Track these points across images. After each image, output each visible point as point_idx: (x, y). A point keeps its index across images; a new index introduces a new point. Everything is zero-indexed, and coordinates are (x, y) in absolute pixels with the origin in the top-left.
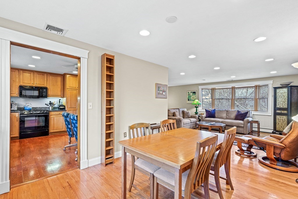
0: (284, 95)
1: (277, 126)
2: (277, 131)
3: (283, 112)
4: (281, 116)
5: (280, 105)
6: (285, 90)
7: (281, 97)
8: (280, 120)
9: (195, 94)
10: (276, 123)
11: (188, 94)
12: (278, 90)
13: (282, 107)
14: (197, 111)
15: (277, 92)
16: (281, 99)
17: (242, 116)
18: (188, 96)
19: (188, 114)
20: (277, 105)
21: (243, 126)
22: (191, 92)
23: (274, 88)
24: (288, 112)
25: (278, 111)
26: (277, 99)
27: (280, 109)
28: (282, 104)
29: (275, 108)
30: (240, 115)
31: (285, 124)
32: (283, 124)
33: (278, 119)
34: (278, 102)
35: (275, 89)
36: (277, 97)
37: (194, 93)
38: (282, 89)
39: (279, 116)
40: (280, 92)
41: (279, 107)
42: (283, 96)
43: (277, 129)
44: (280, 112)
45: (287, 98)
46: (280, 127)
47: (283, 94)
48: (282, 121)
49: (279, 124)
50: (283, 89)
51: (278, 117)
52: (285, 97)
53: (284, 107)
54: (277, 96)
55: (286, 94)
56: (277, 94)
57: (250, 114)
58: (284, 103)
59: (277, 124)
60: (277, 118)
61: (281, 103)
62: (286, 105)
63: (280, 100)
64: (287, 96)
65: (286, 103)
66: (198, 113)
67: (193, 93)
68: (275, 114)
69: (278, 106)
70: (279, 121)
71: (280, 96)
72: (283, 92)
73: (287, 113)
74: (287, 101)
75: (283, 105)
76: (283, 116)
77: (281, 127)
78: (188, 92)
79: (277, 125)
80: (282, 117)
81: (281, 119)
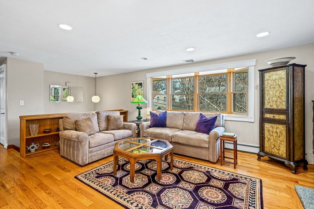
0: (280, 83)
1: (267, 144)
2: (267, 153)
3: (277, 117)
4: (273, 125)
5: (271, 104)
6: (282, 73)
7: (274, 88)
8: (273, 132)
9: (142, 87)
10: (265, 138)
11: (132, 87)
12: (267, 75)
13: (275, 107)
14: (139, 114)
15: (265, 79)
16: (274, 92)
17: (208, 125)
18: (132, 90)
19: (117, 121)
20: (266, 102)
21: (207, 146)
22: (136, 84)
23: (260, 71)
24: (288, 117)
25: (267, 116)
26: (266, 92)
27: (272, 111)
28: (276, 101)
29: (263, 110)
30: (204, 122)
31: (281, 141)
32: (279, 142)
33: (269, 130)
34: (268, 98)
35: (262, 72)
36: (266, 89)
37: (140, 84)
38: (274, 73)
39: (270, 125)
40: (271, 78)
41: (270, 107)
42: (277, 86)
43: (267, 149)
44: (272, 117)
45: (285, 90)
46: (273, 146)
47: (277, 83)
48: (276, 134)
49: (269, 139)
50: (278, 72)
51: (267, 126)
52: (282, 88)
53: (279, 108)
54: (266, 86)
55: (284, 81)
56: (266, 82)
57: (220, 121)
58: (279, 100)
59: (266, 140)
60: (265, 128)
61: (275, 99)
62: (284, 103)
63: (271, 93)
64: (285, 85)
65: (284, 98)
66: (141, 118)
67: (138, 85)
68: (263, 121)
69: (267, 106)
70: (269, 133)
71: (272, 87)
72: (277, 77)
73: (285, 118)
74: (285, 94)
75: (278, 103)
76: (278, 126)
77: (275, 146)
78: (132, 83)
79: (266, 142)
80: (275, 127)
81: (275, 130)
